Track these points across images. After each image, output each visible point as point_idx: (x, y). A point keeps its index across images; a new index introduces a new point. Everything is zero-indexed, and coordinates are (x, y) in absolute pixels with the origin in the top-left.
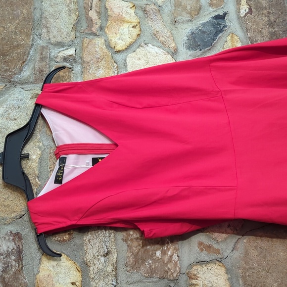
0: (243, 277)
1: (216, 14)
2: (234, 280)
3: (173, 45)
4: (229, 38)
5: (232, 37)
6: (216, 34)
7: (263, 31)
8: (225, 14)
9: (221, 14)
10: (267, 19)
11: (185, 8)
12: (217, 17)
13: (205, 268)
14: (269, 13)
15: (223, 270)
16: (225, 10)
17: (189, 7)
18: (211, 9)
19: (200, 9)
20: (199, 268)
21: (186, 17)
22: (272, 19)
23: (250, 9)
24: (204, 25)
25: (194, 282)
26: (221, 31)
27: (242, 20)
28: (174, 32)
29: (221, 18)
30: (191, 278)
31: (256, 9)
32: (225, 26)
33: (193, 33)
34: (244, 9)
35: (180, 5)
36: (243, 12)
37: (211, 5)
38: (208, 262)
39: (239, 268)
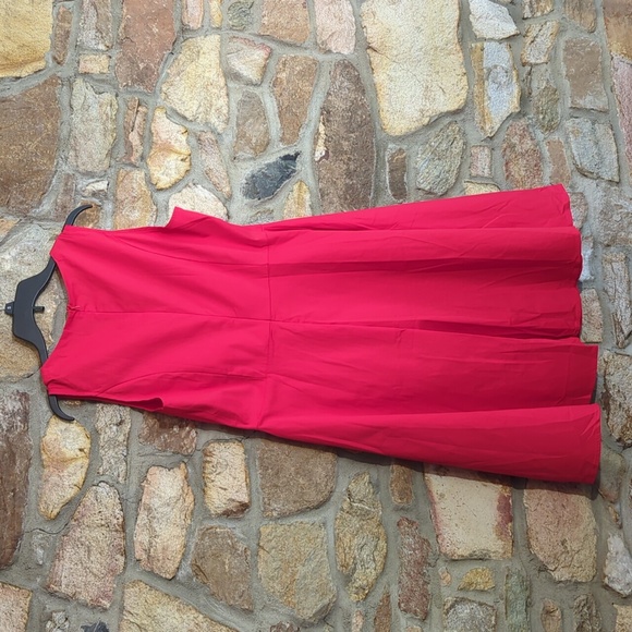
0: (261, 459)
1: (287, 153)
2: (251, 461)
3: (228, 189)
4: (296, 187)
5: (300, 186)
6: (282, 180)
7: (338, 182)
8: (297, 154)
9: (292, 154)
10: (345, 167)
11: (249, 141)
12: (286, 158)
13: (222, 446)
14: (349, 159)
15: (242, 450)
16: (298, 149)
17: (254, 141)
18: (281, 146)
19: (267, 145)
20: (216, 445)
21: (249, 153)
22: (352, 167)
23: (327, 152)
24: (269, 165)
25: (208, 459)
26: (288, 177)
27: (316, 165)
28: (232, 171)
29: (291, 159)
30: (206, 455)
31: (334, 153)
32: (294, 171)
33: (253, 176)
34: (321, 151)
35: (244, 136)
36: (318, 155)
37: (282, 140)
38: (227, 441)
39: (258, 449)
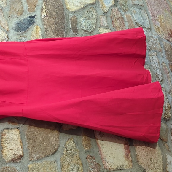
0: (27, 135)
1: (31, 15)
2: (23, 137)
3: (7, 28)
4: (35, 28)
5: (37, 27)
6: (29, 25)
7: (52, 26)
8: (35, 16)
9: (33, 15)
10: (54, 21)
11: (15, 11)
12: (31, 17)
13: (10, 131)
14: (56, 18)
15: (18, 132)
16: (35, 14)
17: (17, 10)
18: (28, 13)
19: (23, 12)
20: (7, 131)
21: (16, 15)
22: (57, 21)
23: (47, 15)
24: (24, 20)
25: (4, 137)
26: (32, 24)
27: (43, 20)
28: (9, 22)
29: (33, 17)
30: (2, 135)
31: (50, 15)
32: (34, 22)
33: (18, 23)
34: (44, 14)
35: (13, 9)
36: (43, 16)
37: (29, 10)
38: (12, 129)
39: (25, 131)
